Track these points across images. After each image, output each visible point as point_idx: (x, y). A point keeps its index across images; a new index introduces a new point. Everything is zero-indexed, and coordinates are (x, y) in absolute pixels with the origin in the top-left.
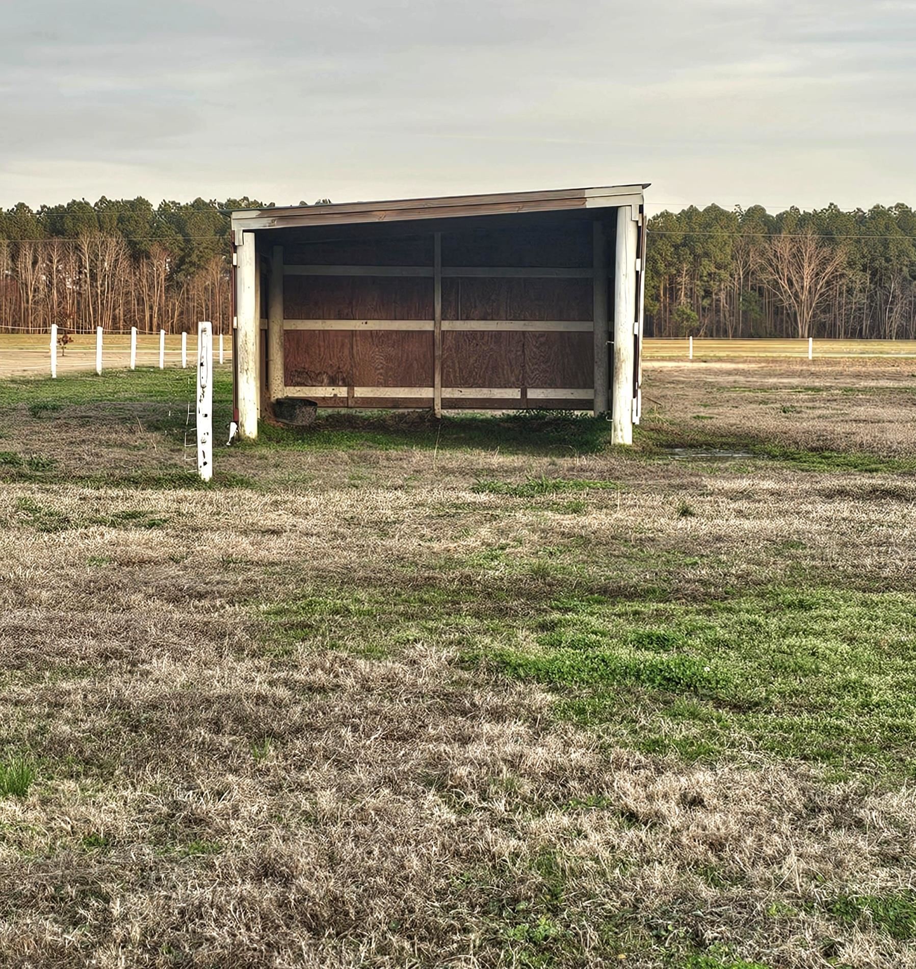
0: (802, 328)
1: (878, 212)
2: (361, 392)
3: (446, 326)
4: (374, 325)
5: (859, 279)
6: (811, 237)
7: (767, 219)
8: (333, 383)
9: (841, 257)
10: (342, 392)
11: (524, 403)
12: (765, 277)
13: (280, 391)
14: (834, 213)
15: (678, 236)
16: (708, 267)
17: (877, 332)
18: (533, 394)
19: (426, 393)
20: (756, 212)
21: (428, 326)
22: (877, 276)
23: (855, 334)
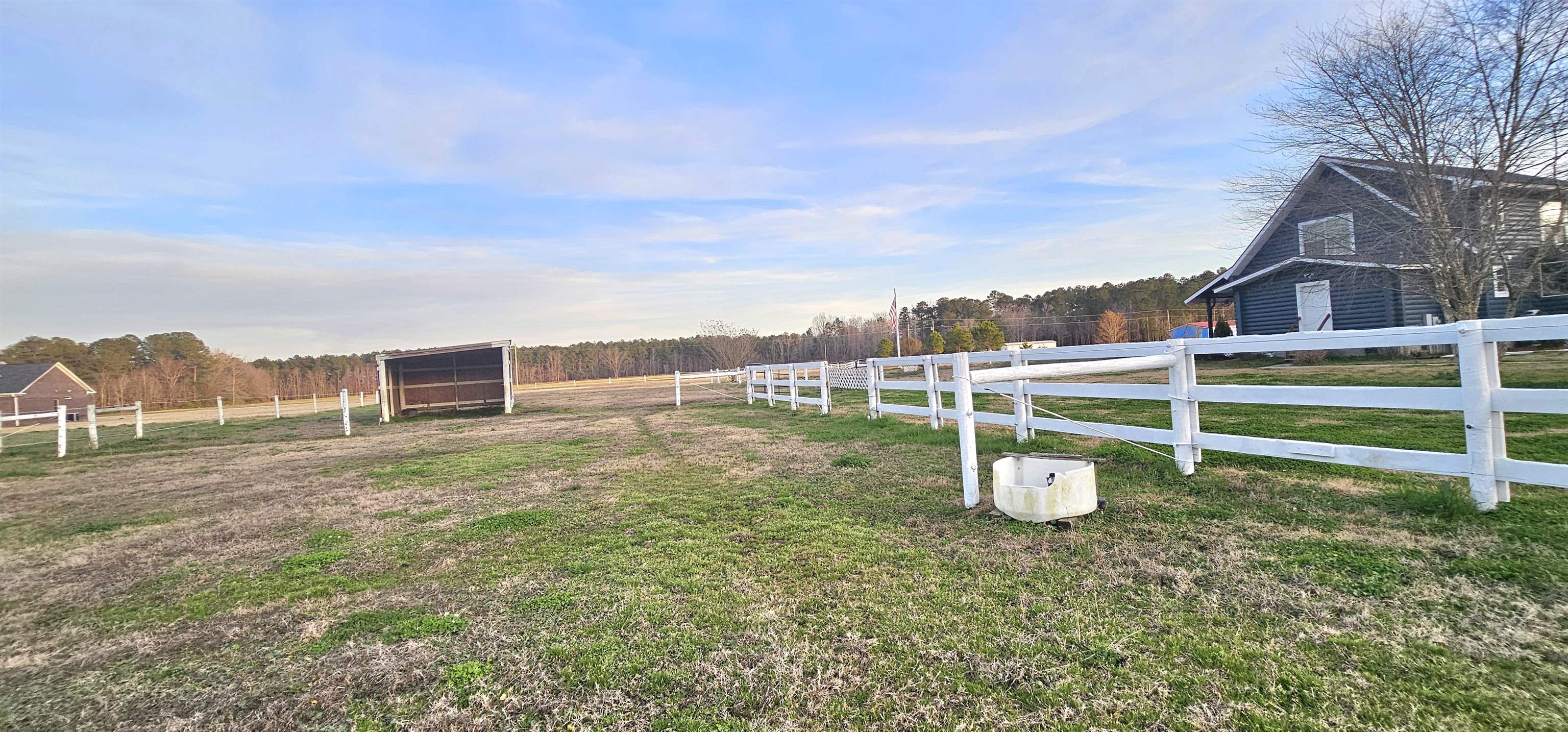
0: (616, 375)
1: (635, 341)
2: (431, 405)
3: (458, 383)
4: (435, 385)
5: (631, 360)
6: (617, 349)
7: (604, 345)
8: (422, 403)
9: (626, 354)
10: (426, 405)
11: (486, 404)
12: (604, 362)
13: (404, 407)
14: (623, 342)
15: (577, 351)
16: (587, 359)
17: (638, 375)
18: (488, 401)
19: (453, 403)
20: (600, 343)
21: (453, 384)
22: (637, 359)
23: (631, 375)
